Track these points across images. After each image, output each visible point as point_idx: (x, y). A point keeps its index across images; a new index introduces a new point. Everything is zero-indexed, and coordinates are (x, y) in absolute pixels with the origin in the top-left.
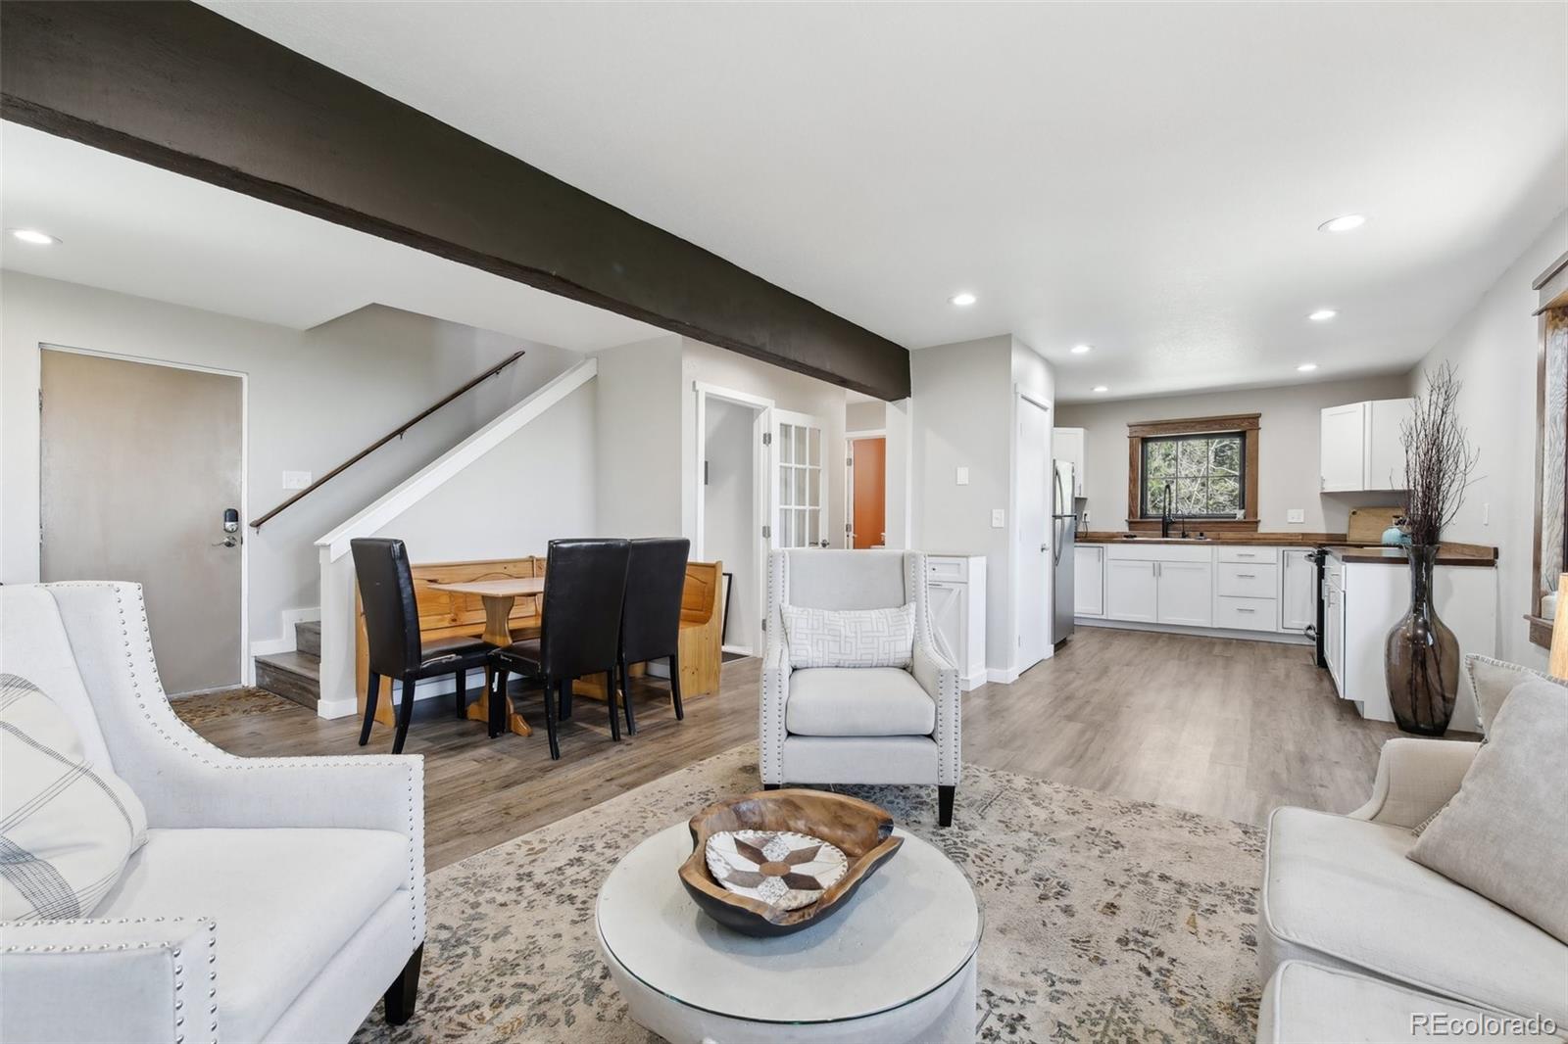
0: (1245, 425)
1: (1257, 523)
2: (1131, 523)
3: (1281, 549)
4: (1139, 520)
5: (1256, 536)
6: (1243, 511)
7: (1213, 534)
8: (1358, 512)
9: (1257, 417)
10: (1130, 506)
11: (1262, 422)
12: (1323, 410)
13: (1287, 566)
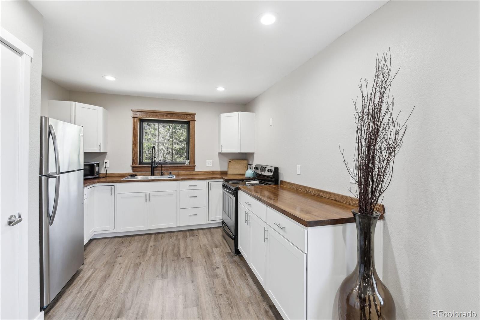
0: (189, 118)
1: (194, 166)
2: (134, 168)
3: (208, 181)
4: (138, 166)
5: (194, 173)
6: (188, 161)
7: (176, 172)
8: (231, 161)
9: (194, 115)
10: (133, 157)
11: (196, 117)
12: (221, 114)
13: (210, 190)
